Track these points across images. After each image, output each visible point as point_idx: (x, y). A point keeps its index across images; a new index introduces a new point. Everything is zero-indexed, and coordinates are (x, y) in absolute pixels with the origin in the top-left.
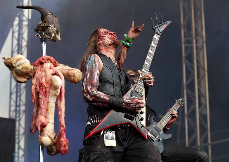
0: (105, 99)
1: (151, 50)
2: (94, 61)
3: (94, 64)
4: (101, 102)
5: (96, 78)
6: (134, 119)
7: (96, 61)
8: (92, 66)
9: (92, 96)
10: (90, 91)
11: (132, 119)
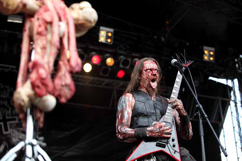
0: (131, 134)
1: (178, 78)
2: (125, 101)
3: (124, 104)
4: (129, 137)
5: (126, 117)
6: (166, 146)
7: (126, 100)
8: (122, 106)
9: (122, 134)
10: (120, 130)
11: (164, 146)
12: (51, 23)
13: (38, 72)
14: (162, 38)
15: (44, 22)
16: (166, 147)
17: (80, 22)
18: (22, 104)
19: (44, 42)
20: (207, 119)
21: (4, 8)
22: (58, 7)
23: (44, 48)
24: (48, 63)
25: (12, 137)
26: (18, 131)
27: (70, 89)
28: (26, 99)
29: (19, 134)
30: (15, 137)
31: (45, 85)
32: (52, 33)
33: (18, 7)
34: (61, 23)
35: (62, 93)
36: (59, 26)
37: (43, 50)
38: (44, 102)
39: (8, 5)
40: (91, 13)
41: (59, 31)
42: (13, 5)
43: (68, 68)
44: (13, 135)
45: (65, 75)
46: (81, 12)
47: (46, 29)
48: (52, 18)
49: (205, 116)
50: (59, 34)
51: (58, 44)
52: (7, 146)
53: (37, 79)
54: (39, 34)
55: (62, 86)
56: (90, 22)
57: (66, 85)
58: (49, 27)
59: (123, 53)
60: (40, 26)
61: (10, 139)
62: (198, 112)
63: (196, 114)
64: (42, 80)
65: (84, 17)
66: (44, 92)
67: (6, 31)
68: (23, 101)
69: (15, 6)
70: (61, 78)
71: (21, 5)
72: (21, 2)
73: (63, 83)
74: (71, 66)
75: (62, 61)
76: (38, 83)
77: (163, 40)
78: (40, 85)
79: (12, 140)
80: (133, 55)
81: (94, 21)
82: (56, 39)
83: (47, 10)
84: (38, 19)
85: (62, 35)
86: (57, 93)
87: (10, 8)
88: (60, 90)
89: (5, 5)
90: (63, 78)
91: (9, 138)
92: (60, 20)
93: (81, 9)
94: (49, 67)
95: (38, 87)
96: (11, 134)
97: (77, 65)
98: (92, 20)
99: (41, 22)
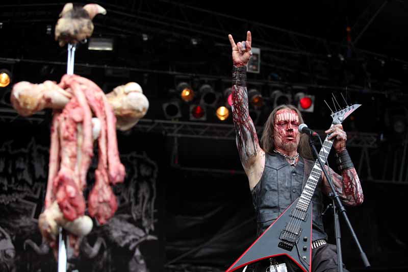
11: (289, 249)
12: (82, 122)
13: (65, 190)
14: (340, 55)
15: (72, 121)
16: (293, 250)
17: (125, 113)
18: (49, 230)
19: (74, 149)
20: (344, 212)
21: (21, 108)
22: (91, 99)
23: (74, 156)
24: (80, 176)
25: (111, 229)
26: (121, 219)
27: (110, 207)
28: (53, 224)
29: (123, 224)
30: (116, 230)
31: (75, 206)
32: (84, 136)
33: (39, 104)
34: (95, 120)
35: (101, 212)
36: (92, 126)
37: (73, 159)
38: (77, 225)
39: (26, 104)
40: (139, 99)
41: (92, 132)
42: (32, 104)
43: (106, 179)
44: (114, 227)
45: (102, 189)
46: (125, 98)
47: (76, 130)
48: (83, 115)
49: (341, 210)
50: (92, 137)
51: (90, 151)
52: (105, 244)
53: (64, 199)
54: (66, 139)
55: (100, 203)
56: (138, 111)
57: (104, 202)
58: (79, 128)
59: (277, 85)
60: (67, 128)
61: (109, 234)
62: (332, 204)
63: (328, 206)
64: (71, 199)
65: (129, 105)
66: (74, 215)
67: (87, 65)
68: (50, 227)
69: (35, 104)
70: (97, 193)
71: (43, 102)
72: (43, 97)
73: (101, 200)
74: (109, 177)
75: (99, 170)
76: (66, 203)
77: (342, 59)
78: (69, 206)
79: (111, 234)
80: (295, 87)
81: (144, 109)
82: (88, 144)
83: (77, 105)
84: (65, 119)
85: (95, 137)
86: (93, 213)
87: (28, 107)
88: (98, 208)
89: (22, 104)
90: (101, 192)
91: (108, 231)
92: (94, 115)
93: (127, 94)
94: (80, 182)
95: (67, 208)
96: (110, 225)
97: (119, 174)
98: (141, 109)
99: (68, 123)
